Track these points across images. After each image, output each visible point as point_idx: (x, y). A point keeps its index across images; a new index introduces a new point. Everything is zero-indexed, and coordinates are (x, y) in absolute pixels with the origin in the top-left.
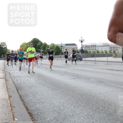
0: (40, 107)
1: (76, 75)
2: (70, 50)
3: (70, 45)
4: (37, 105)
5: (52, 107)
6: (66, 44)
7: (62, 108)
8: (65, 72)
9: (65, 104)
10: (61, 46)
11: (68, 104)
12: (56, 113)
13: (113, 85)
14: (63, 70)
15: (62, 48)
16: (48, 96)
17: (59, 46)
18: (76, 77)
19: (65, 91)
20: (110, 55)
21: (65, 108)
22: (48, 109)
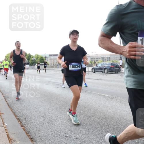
0: (27, 114)
1: (60, 84)
2: (53, 61)
3: (54, 55)
4: (25, 112)
5: (38, 112)
6: (49, 55)
7: (47, 113)
8: (49, 81)
9: (50, 110)
10: (45, 57)
11: (52, 110)
12: (42, 118)
13: (92, 92)
14: (48, 79)
15: (46, 58)
16: (34, 103)
17: (43, 56)
18: (59, 86)
19: (50, 98)
20: (91, 65)
21: (50, 113)
22: (34, 115)
